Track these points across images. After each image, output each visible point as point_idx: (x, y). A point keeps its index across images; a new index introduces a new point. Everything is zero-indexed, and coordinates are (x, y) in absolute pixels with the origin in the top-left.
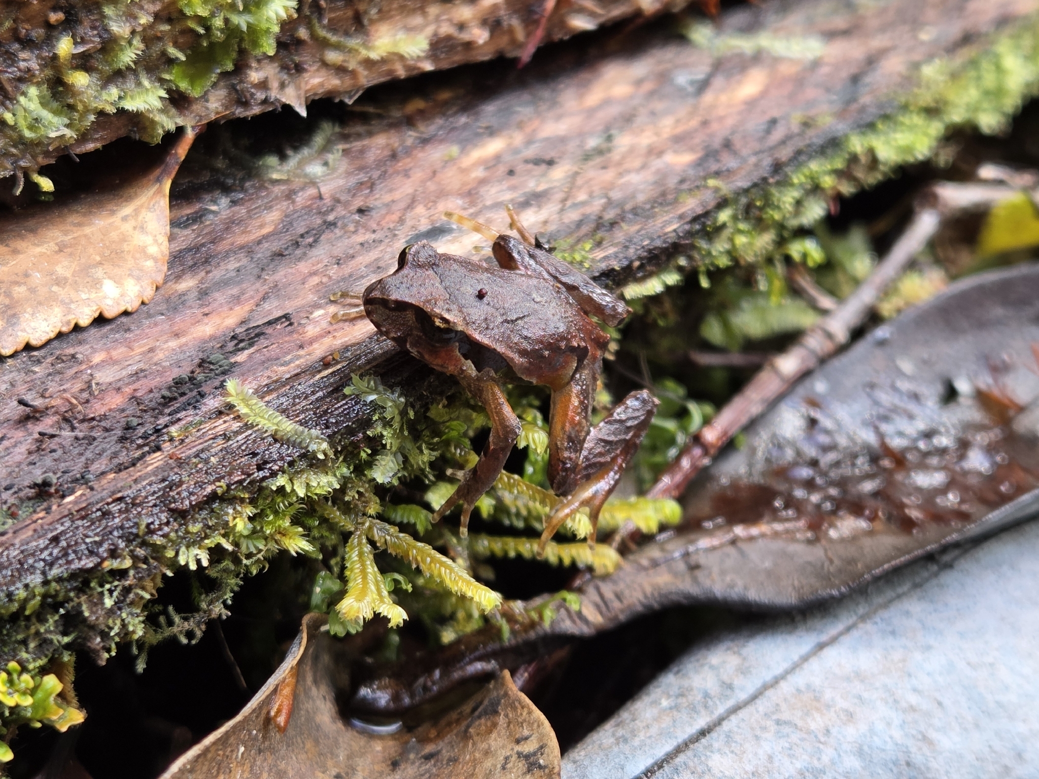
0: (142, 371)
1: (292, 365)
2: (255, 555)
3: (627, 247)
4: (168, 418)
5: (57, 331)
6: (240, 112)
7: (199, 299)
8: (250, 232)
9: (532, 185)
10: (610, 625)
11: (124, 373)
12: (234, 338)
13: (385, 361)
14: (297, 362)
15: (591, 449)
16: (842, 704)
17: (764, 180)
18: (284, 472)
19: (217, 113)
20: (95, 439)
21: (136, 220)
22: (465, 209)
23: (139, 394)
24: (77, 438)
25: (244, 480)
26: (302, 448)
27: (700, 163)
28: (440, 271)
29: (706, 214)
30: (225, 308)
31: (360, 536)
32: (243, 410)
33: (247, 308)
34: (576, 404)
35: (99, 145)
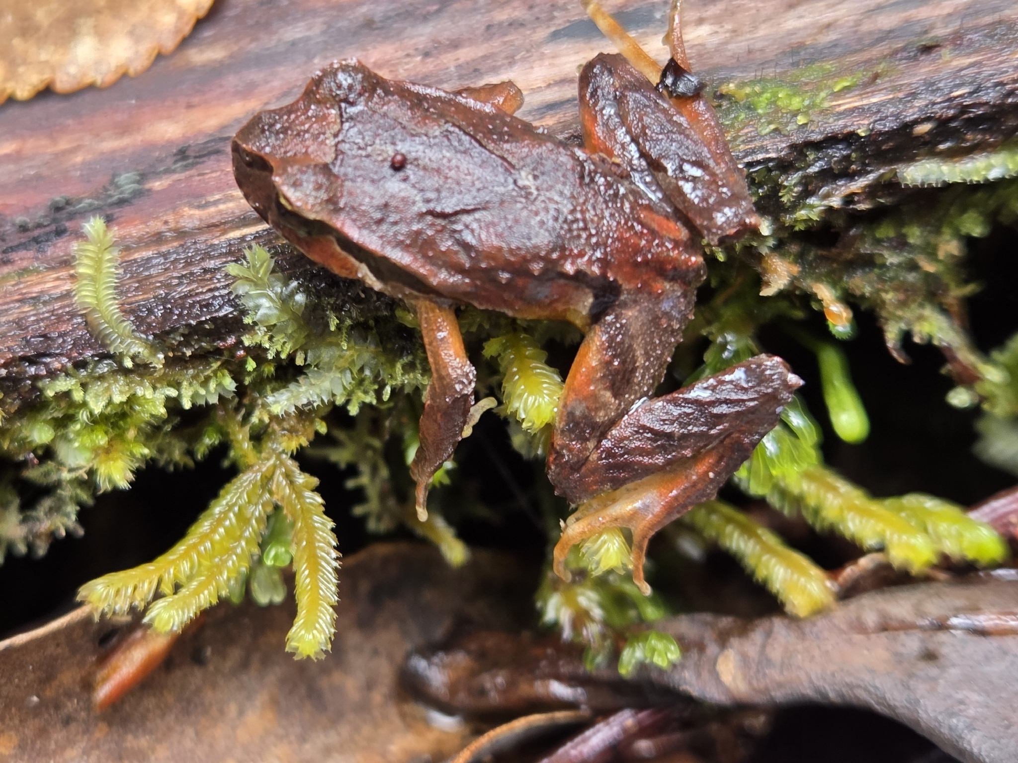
0: (38, 178)
1: (212, 210)
2: (74, 470)
3: (912, 96)
7: (203, 82)
11: (15, 177)
12: (182, 151)
18: (68, 373)
23: (5, 211)
26: (104, 346)
30: (223, 101)
32: (84, 266)
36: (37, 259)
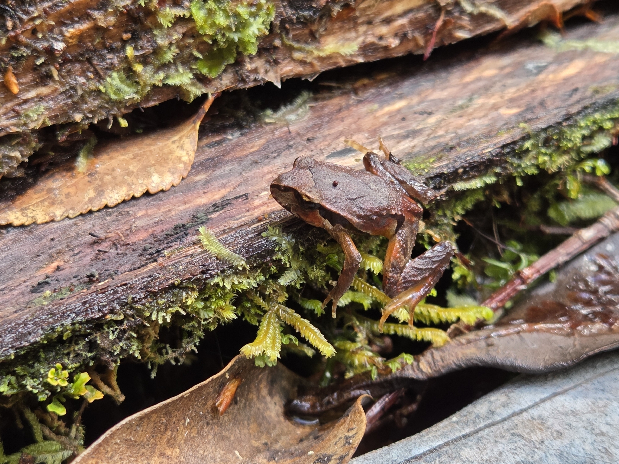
0: (161, 221)
1: (240, 220)
2: (207, 320)
3: (455, 161)
4: (165, 245)
5: (122, 199)
6: (241, 86)
7: (204, 185)
8: (245, 150)
9: (414, 126)
10: (436, 375)
11: (151, 222)
12: (214, 205)
13: (291, 220)
14: (243, 219)
15: (408, 273)
16: (557, 427)
17: (560, 123)
18: (218, 276)
19: (227, 86)
20: (126, 255)
21: (179, 143)
22: (368, 139)
23: (156, 233)
24: (118, 254)
25: (191, 278)
26: (230, 264)
27: (520, 114)
28: (313, 170)
29: (514, 143)
30: (217, 190)
31: (271, 314)
32: (205, 242)
33: (228, 190)
34: (398, 247)
35: (157, 103)
36: (182, 244)
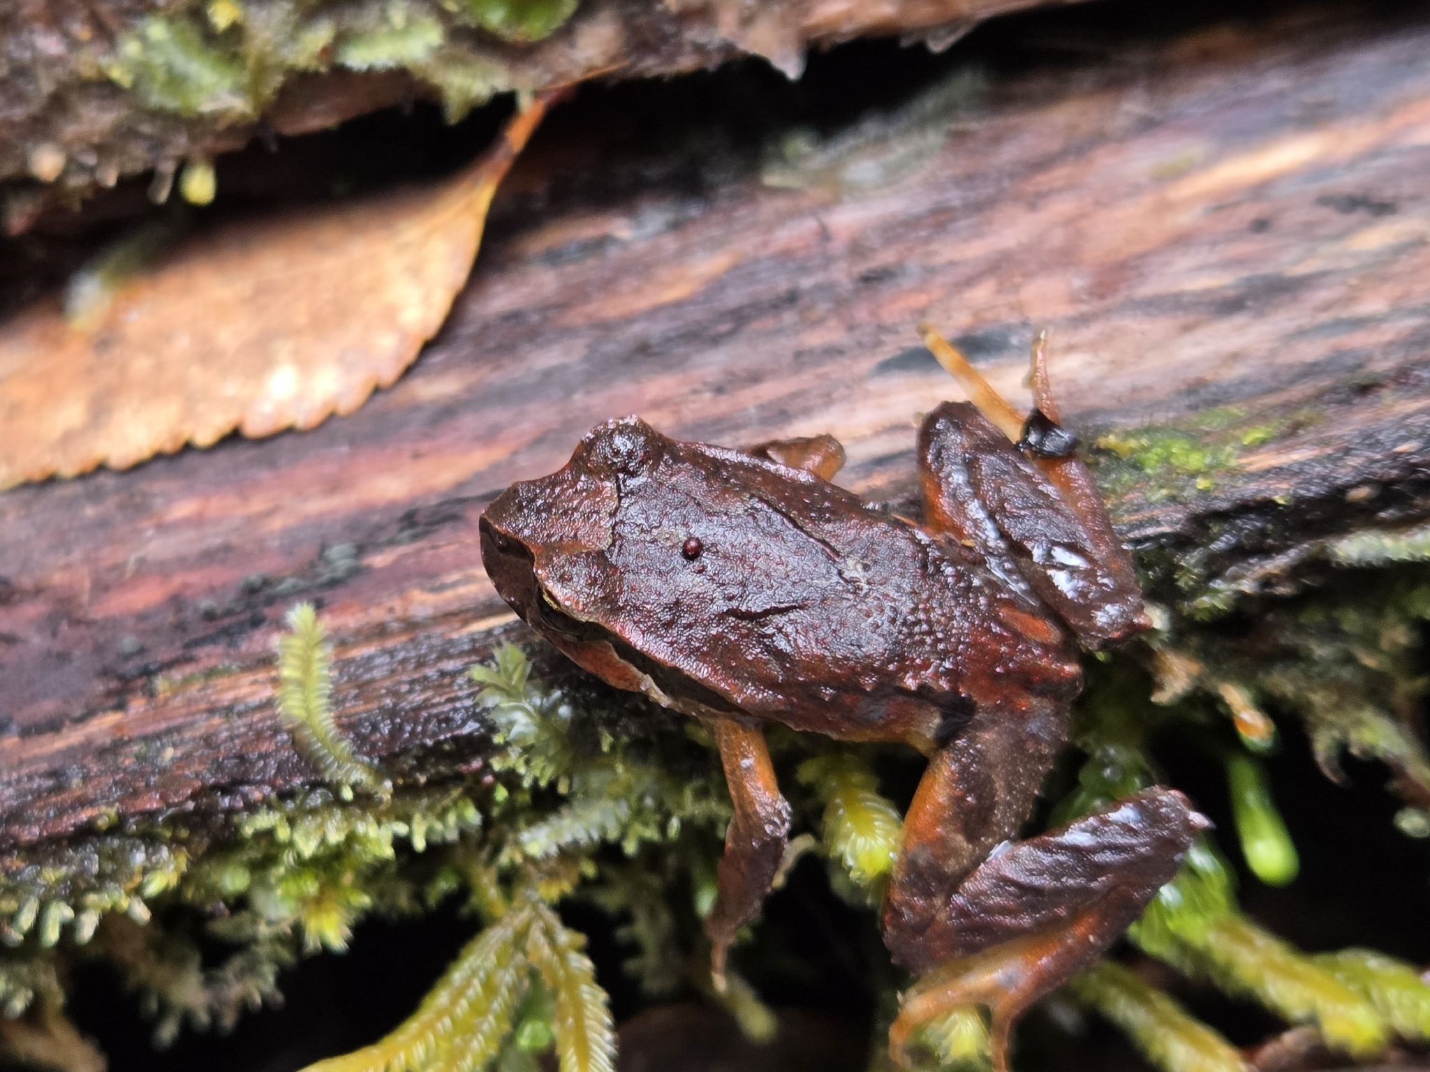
2: (275, 923)
3: (1346, 452)
5: (156, 447)
7: (432, 423)
11: (196, 548)
15: (979, 895)
19: (593, 67)
20: (69, 661)
21: (417, 254)
32: (290, 667)
33: (493, 456)
35: (330, 121)
36: (228, 656)
